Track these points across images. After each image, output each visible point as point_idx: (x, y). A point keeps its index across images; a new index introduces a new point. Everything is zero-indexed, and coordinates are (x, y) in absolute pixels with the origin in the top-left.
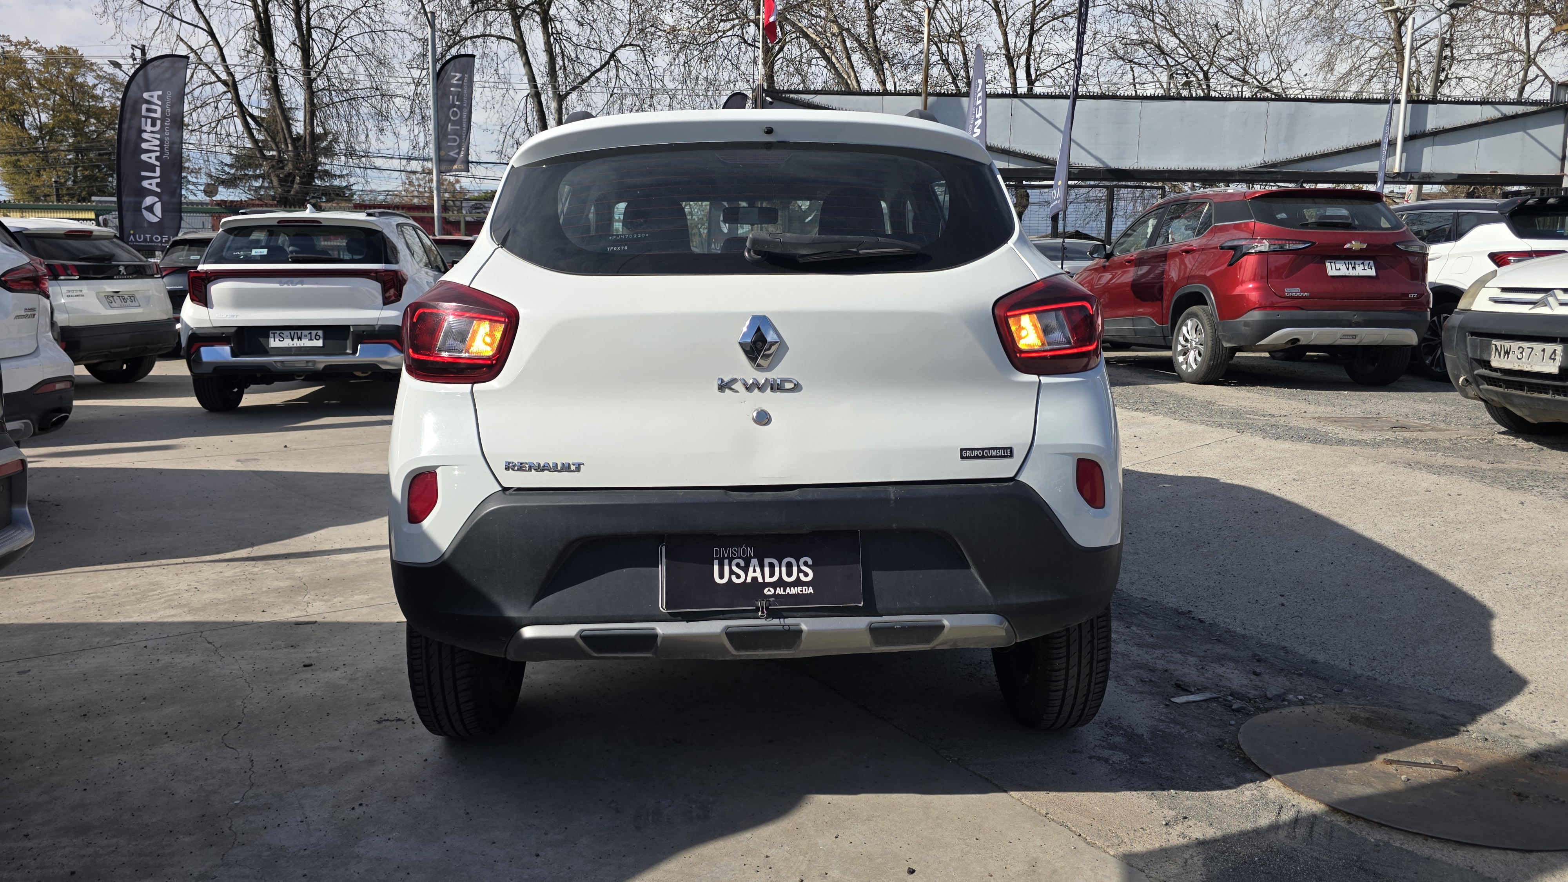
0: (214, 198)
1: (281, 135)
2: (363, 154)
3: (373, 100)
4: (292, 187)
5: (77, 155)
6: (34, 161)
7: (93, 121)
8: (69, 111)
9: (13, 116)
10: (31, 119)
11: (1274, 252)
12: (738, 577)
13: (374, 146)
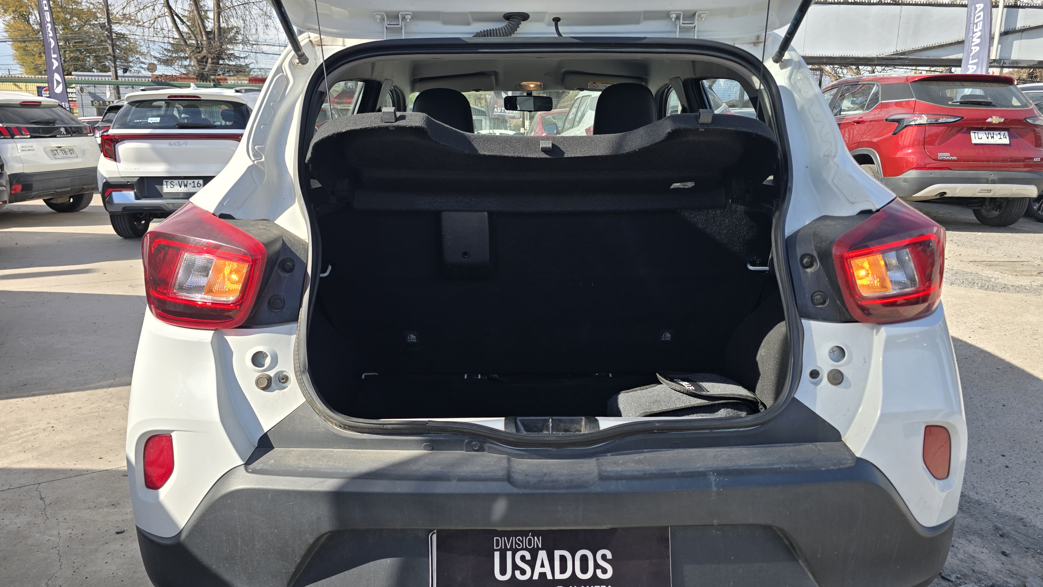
0: (154, 73)
1: (198, 29)
2: (254, 43)
3: (261, 4)
4: (206, 66)
5: (66, 43)
6: (37, 47)
7: (75, 19)
8: (59, 12)
9: (22, 16)
10: (34, 18)
11: (930, 124)
12: (523, 572)
13: (262, 37)
